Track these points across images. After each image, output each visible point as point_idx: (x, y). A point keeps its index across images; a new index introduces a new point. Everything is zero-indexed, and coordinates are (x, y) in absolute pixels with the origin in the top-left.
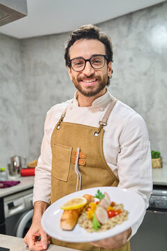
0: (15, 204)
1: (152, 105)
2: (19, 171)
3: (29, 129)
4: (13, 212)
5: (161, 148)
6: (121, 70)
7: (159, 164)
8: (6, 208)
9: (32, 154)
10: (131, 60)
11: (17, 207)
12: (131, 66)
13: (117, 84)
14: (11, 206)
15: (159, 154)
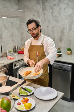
0: (17, 65)
1: (71, 30)
2: (17, 52)
3: (21, 35)
4: (16, 67)
5: (72, 47)
6: (60, 13)
7: (70, 53)
8: (13, 66)
9: (22, 44)
10: (65, 9)
11: (17, 66)
12: (64, 12)
13: (58, 19)
14: (15, 65)
15: (71, 50)
